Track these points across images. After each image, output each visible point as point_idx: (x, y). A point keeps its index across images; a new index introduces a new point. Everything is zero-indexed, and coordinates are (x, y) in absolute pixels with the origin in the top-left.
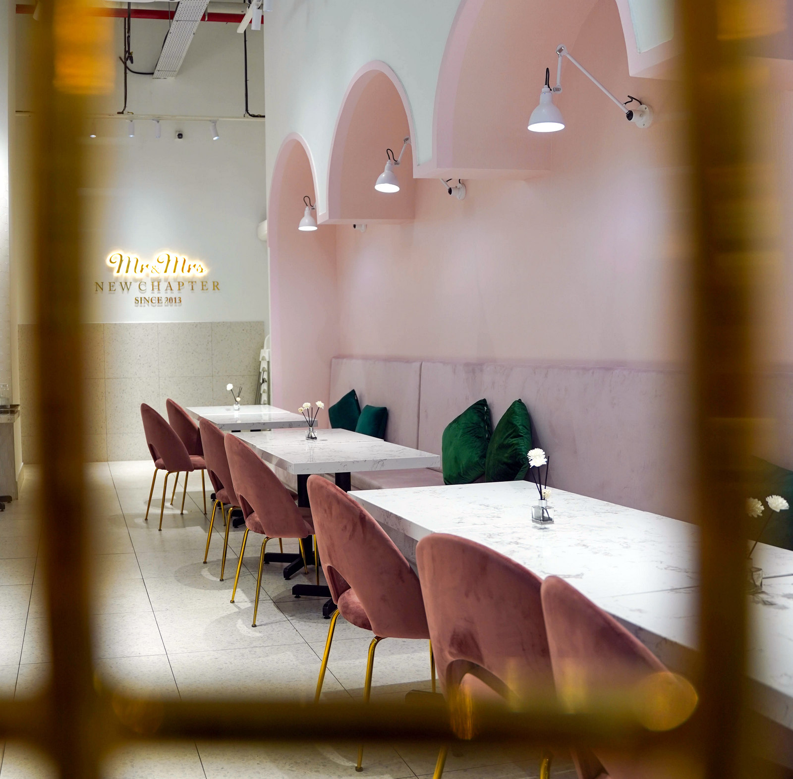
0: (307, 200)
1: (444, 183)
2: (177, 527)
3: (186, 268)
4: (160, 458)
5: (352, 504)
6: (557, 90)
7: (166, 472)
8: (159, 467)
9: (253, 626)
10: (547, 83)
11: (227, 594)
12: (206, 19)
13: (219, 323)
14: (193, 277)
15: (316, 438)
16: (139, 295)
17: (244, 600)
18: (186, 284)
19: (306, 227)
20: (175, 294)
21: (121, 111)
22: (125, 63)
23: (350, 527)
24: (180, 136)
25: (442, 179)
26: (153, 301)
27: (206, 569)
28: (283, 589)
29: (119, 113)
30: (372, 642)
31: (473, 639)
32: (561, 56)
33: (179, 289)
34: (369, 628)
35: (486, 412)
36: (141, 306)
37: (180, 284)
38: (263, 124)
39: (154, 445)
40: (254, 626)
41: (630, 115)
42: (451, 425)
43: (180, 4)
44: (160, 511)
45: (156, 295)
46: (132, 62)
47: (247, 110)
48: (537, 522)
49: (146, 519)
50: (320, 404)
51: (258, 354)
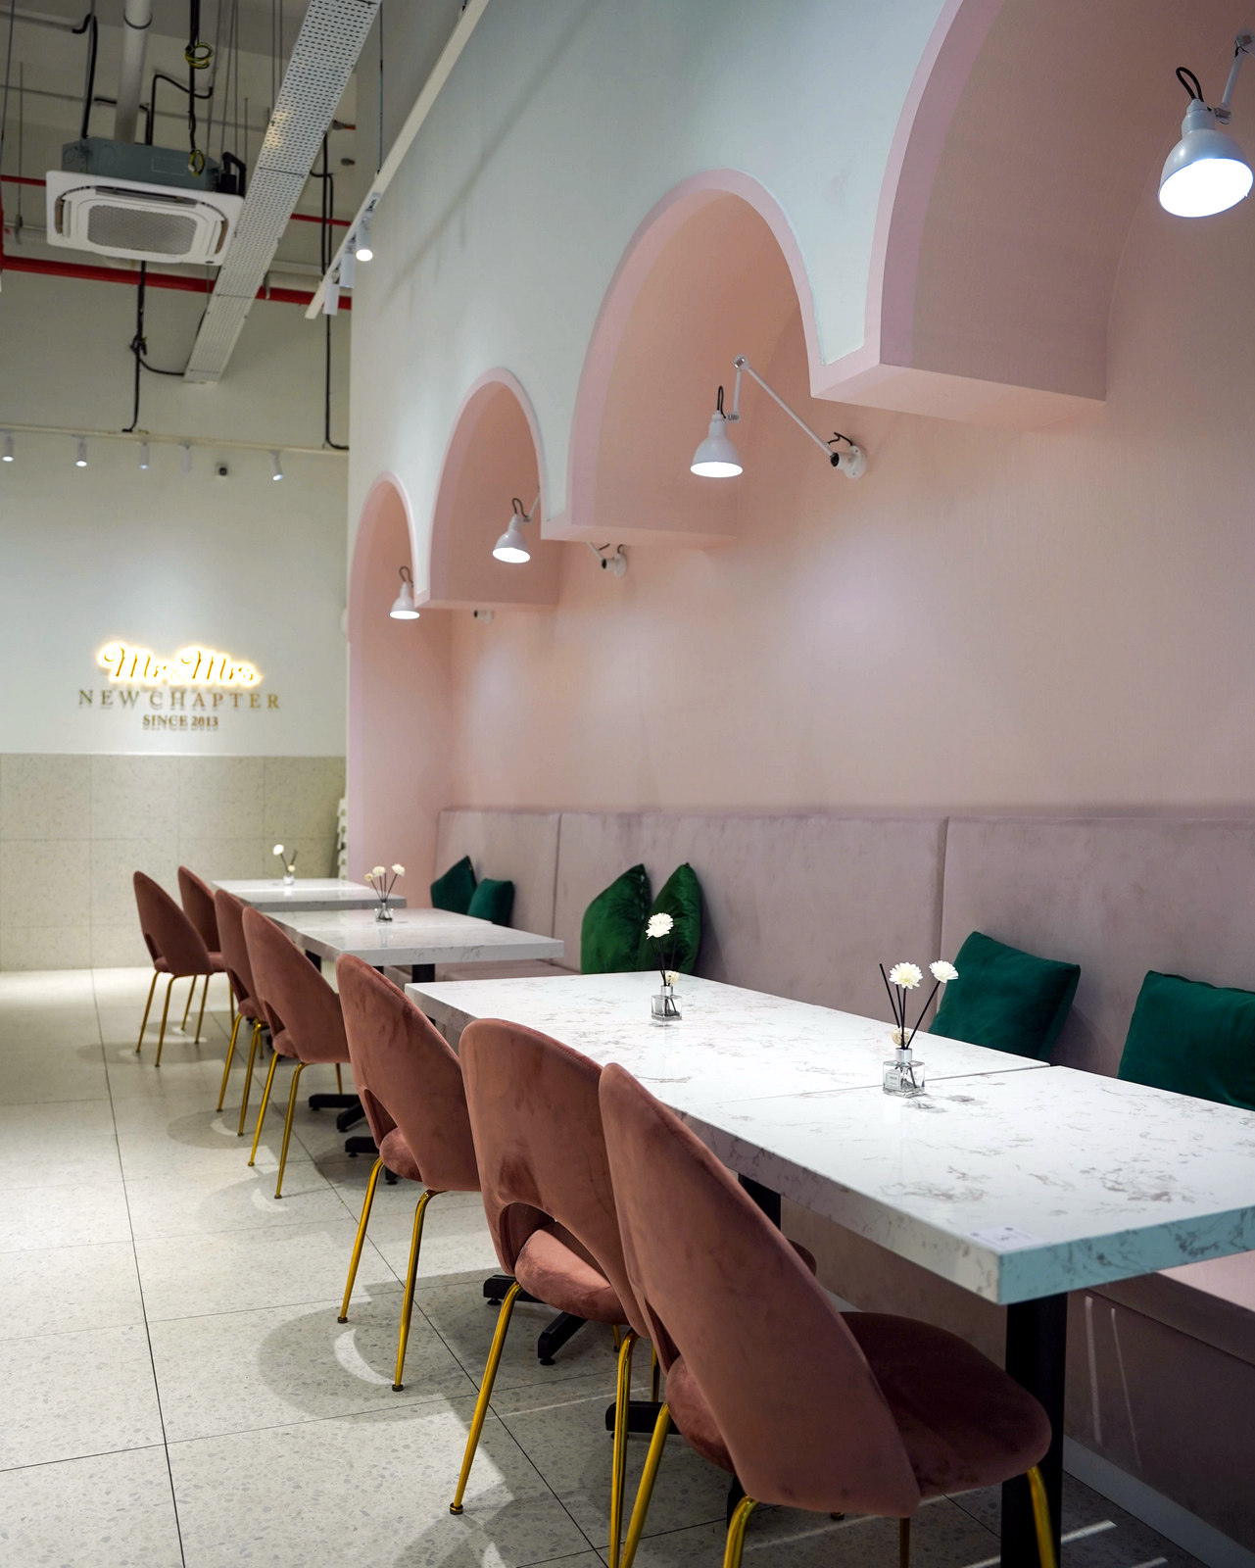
0: (404, 572)
1: (596, 552)
2: (190, 1061)
3: (226, 673)
4: (161, 956)
5: (393, 994)
6: (734, 418)
7: (170, 976)
8: (160, 969)
9: (276, 1198)
10: (720, 407)
11: (245, 1154)
12: (268, 296)
13: (276, 758)
14: (238, 687)
15: (390, 919)
16: (151, 712)
17: (268, 1159)
18: (226, 697)
19: (402, 613)
20: (208, 712)
21: (128, 427)
22: (138, 354)
23: (389, 1029)
24: (223, 471)
25: (592, 544)
26: (174, 722)
27: (220, 1120)
28: (333, 1145)
29: (125, 431)
30: (422, 1198)
31: (527, 1170)
32: (740, 370)
33: (215, 705)
34: (419, 1179)
35: (643, 883)
36: (153, 729)
37: (217, 698)
38: (346, 460)
39: (153, 937)
40: (278, 1197)
41: (835, 460)
42: (594, 903)
43: (222, 271)
44: (157, 1039)
45: (178, 712)
46: (145, 353)
47: (327, 438)
48: (658, 1019)
49: (138, 1051)
50: (398, 869)
51: (336, 806)
